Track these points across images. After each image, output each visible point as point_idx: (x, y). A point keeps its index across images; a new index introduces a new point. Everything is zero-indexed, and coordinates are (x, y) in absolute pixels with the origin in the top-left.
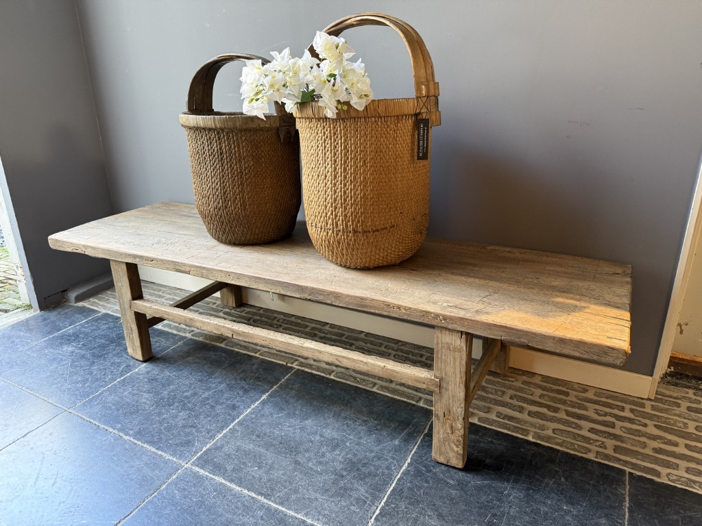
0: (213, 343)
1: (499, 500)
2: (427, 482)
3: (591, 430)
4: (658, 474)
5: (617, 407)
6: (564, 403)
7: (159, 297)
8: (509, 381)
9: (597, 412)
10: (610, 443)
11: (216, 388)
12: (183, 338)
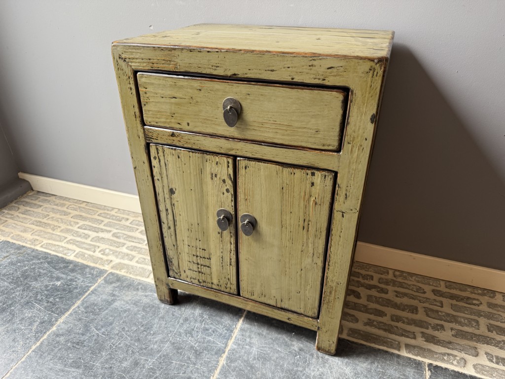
0: (138, 278)
7: (65, 215)
8: (474, 304)
11: (159, 351)
12: (102, 272)
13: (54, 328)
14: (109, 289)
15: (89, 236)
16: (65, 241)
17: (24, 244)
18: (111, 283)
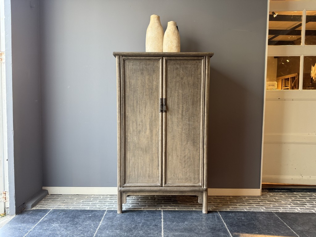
1: (255, 225)
2: (235, 227)
3: (256, 206)
4: (279, 211)
5: (255, 199)
6: (244, 201)
7: (72, 199)
8: (225, 199)
9: (253, 202)
10: (263, 207)
12: (105, 211)
13: (100, 224)
14: (111, 213)
15: (89, 203)
16: (81, 206)
17: (64, 209)
18: (111, 212)
